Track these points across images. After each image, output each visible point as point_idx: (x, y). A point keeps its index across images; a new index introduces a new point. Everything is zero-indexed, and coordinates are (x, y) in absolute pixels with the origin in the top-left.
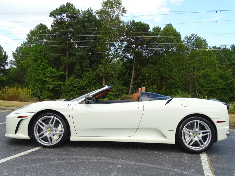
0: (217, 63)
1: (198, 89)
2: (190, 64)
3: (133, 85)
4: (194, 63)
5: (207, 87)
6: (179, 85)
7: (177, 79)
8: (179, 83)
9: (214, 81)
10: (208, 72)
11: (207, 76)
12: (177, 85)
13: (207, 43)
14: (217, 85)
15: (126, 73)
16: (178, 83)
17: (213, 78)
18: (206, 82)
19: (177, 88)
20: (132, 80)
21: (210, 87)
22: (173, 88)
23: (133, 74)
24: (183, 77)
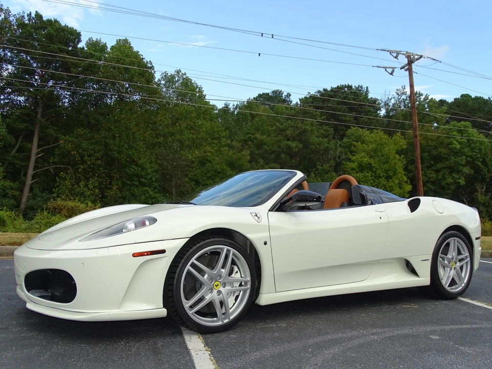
0: (223, 137)
1: (190, 188)
2: (173, 134)
3: (34, 177)
4: (181, 133)
6: (151, 179)
7: (146, 165)
8: (150, 174)
9: (219, 173)
10: (209, 154)
11: (206, 162)
12: (146, 179)
13: (204, 94)
15: (14, 147)
16: (147, 174)
17: (219, 166)
18: (205, 174)
19: (145, 185)
20: (32, 165)
22: (137, 186)
23: (35, 150)
24: (158, 161)
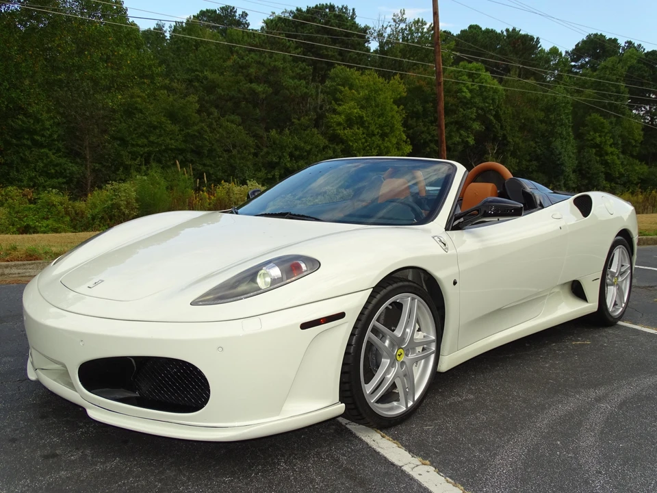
0: (157, 74)
1: (112, 151)
2: (79, 68)
4: (94, 66)
5: (138, 145)
6: (51, 136)
7: (42, 115)
8: (48, 129)
9: (155, 128)
11: (135, 111)
12: (43, 136)
13: (124, 6)
14: (162, 138)
16: (45, 129)
17: (154, 118)
18: (135, 130)
19: (41, 146)
21: (146, 145)
22: (29, 148)
24: (61, 110)
